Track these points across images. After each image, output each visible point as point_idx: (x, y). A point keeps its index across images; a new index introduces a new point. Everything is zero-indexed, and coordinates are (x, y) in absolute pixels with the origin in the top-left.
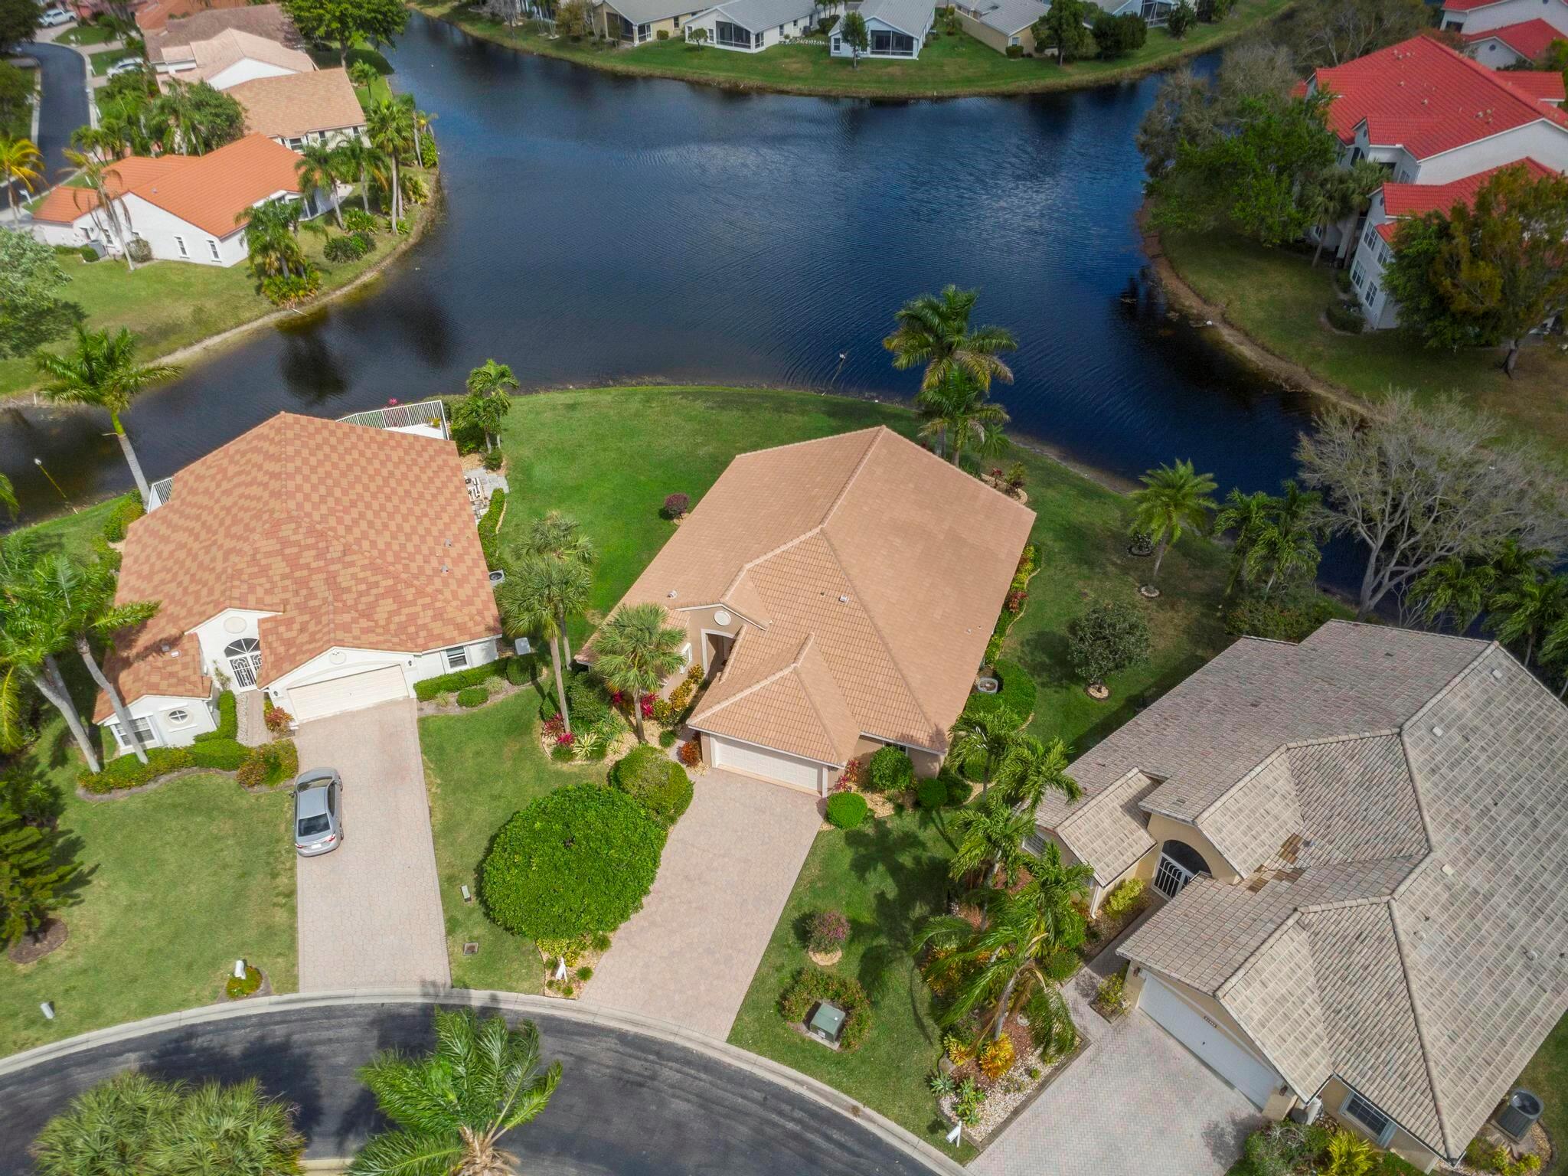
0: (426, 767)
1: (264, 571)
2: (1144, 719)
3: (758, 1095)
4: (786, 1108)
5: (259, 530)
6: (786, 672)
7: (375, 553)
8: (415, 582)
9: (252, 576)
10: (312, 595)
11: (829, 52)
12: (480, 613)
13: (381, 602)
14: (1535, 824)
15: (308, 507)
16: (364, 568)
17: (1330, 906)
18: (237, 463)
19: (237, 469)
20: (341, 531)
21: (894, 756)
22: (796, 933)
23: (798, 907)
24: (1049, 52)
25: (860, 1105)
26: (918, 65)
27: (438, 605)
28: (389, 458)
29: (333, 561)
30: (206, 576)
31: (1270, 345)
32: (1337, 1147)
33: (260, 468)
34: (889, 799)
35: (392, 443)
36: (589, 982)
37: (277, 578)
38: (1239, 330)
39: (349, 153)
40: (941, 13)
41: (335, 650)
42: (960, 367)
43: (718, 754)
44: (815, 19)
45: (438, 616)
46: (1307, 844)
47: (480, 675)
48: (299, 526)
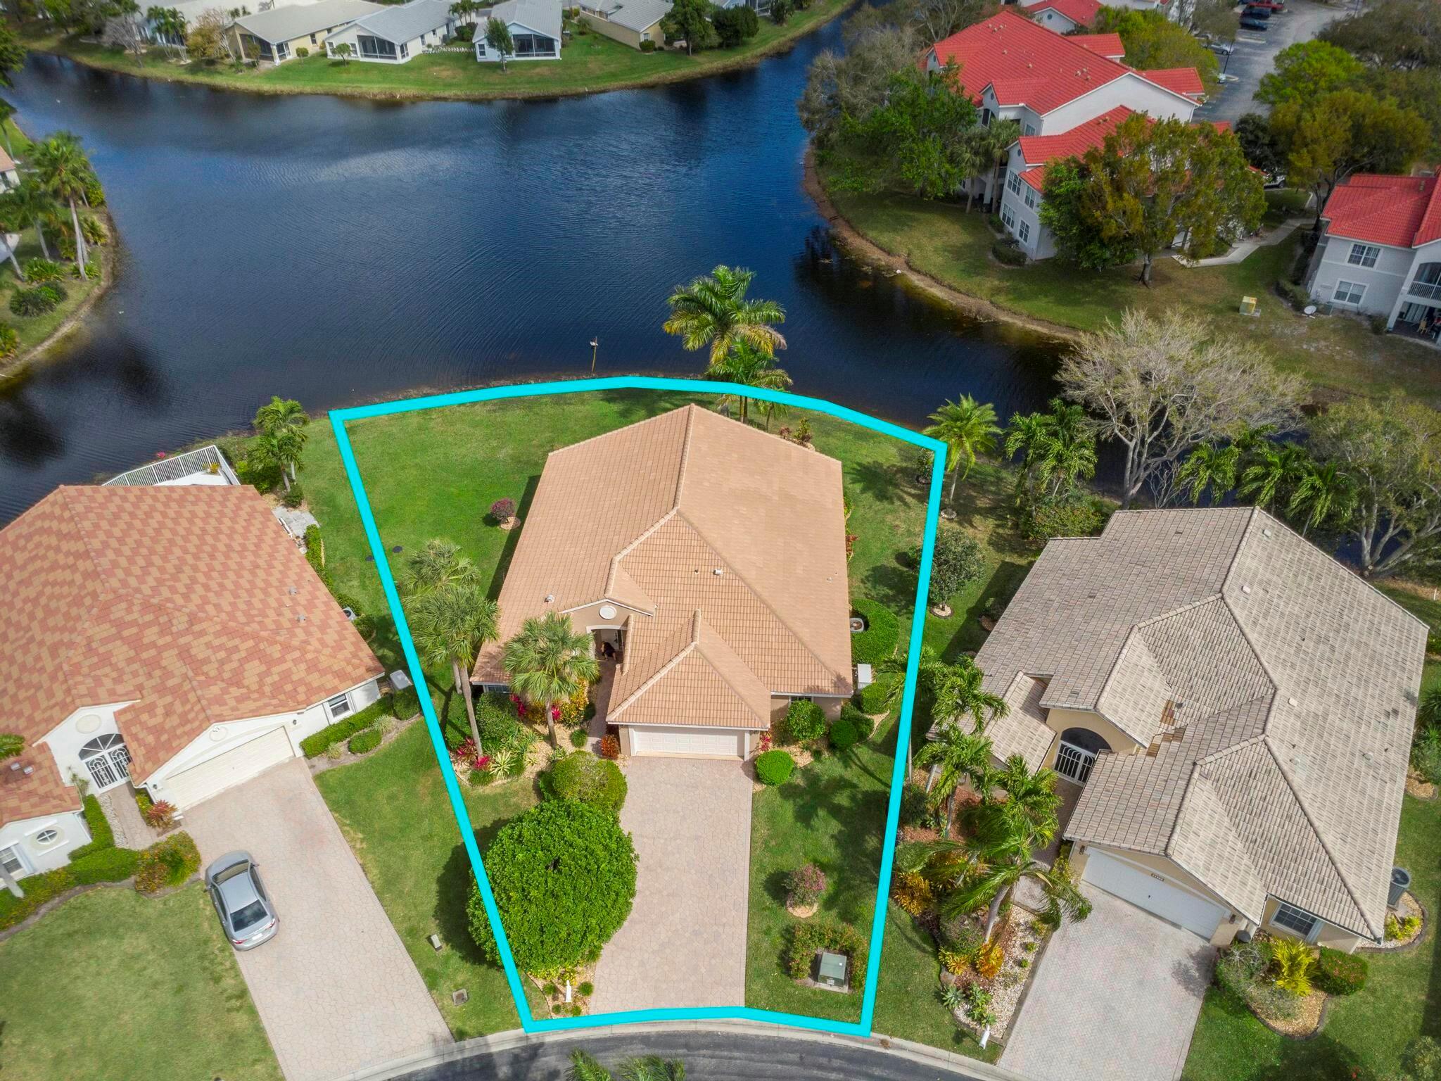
0: (341, 825)
1: (106, 659)
2: (1004, 627)
3: (794, 1057)
4: (824, 1060)
5: (85, 616)
6: (688, 651)
7: (224, 616)
8: (278, 638)
9: (93, 667)
10: (167, 674)
11: (475, 58)
12: (355, 655)
13: (247, 666)
14: (1333, 649)
15: (133, 582)
16: (217, 635)
17: (1220, 754)
18: (24, 548)
19: (26, 555)
20: (179, 600)
21: (807, 708)
22: (770, 894)
23: (762, 869)
24: (677, 44)
25: (887, 1037)
26: (562, 64)
27: (309, 656)
28: (194, 514)
29: (181, 634)
30: (35, 678)
31: (955, 285)
32: (1281, 954)
33: (58, 550)
34: (807, 748)
35: (191, 498)
36: (593, 995)
37: (122, 664)
38: (925, 275)
39: (18, 201)
40: (567, 15)
41: (215, 726)
42: (743, 340)
43: (638, 743)
44: (452, 27)
45: (313, 667)
46: (1180, 706)
47: (367, 717)
48: (131, 604)
